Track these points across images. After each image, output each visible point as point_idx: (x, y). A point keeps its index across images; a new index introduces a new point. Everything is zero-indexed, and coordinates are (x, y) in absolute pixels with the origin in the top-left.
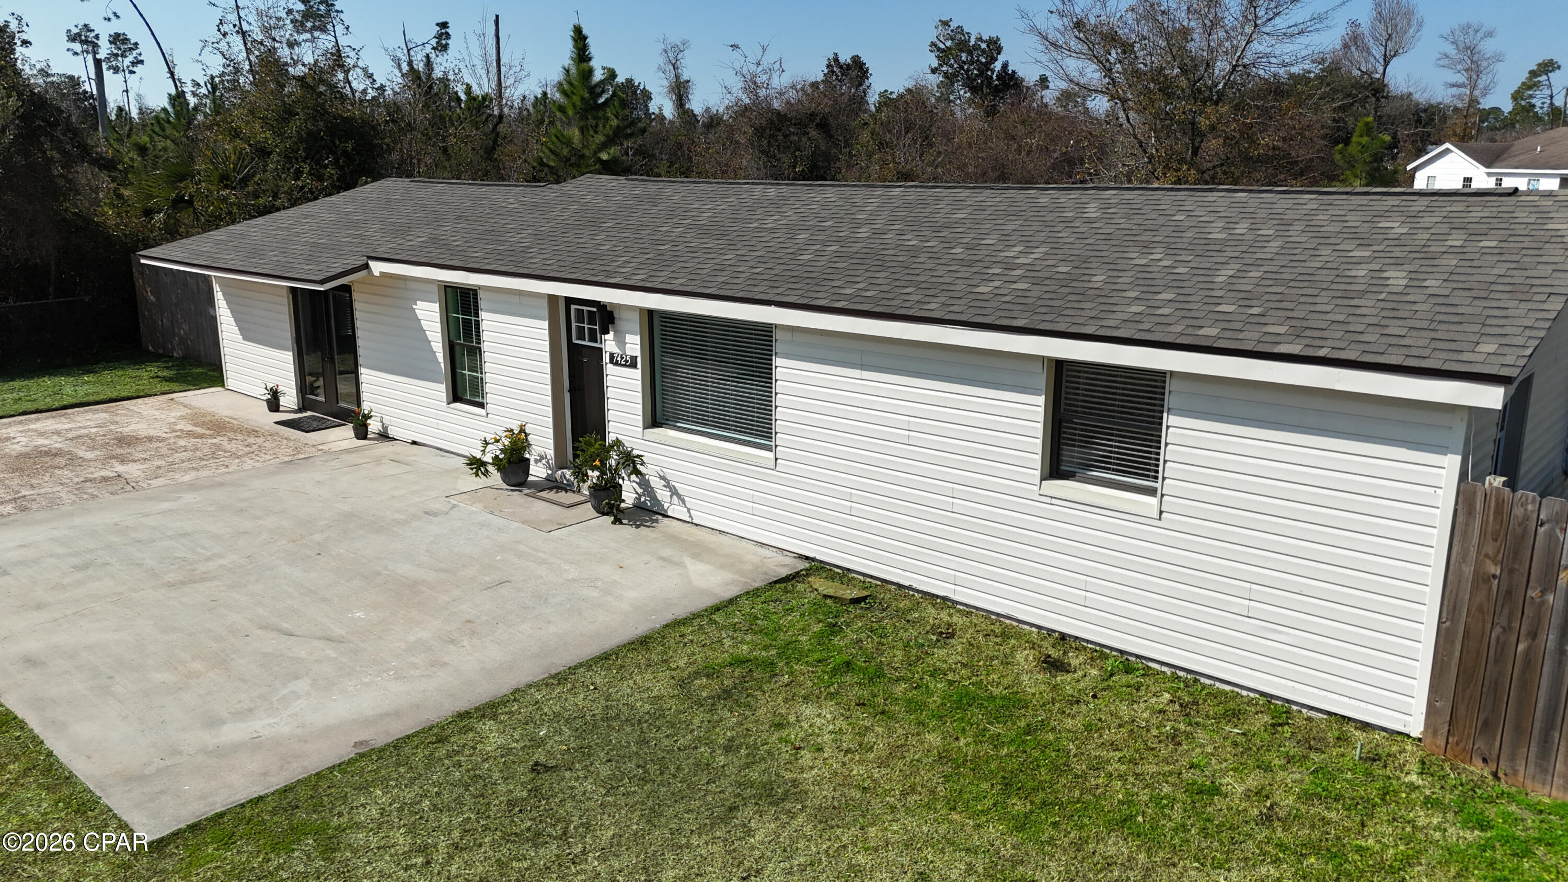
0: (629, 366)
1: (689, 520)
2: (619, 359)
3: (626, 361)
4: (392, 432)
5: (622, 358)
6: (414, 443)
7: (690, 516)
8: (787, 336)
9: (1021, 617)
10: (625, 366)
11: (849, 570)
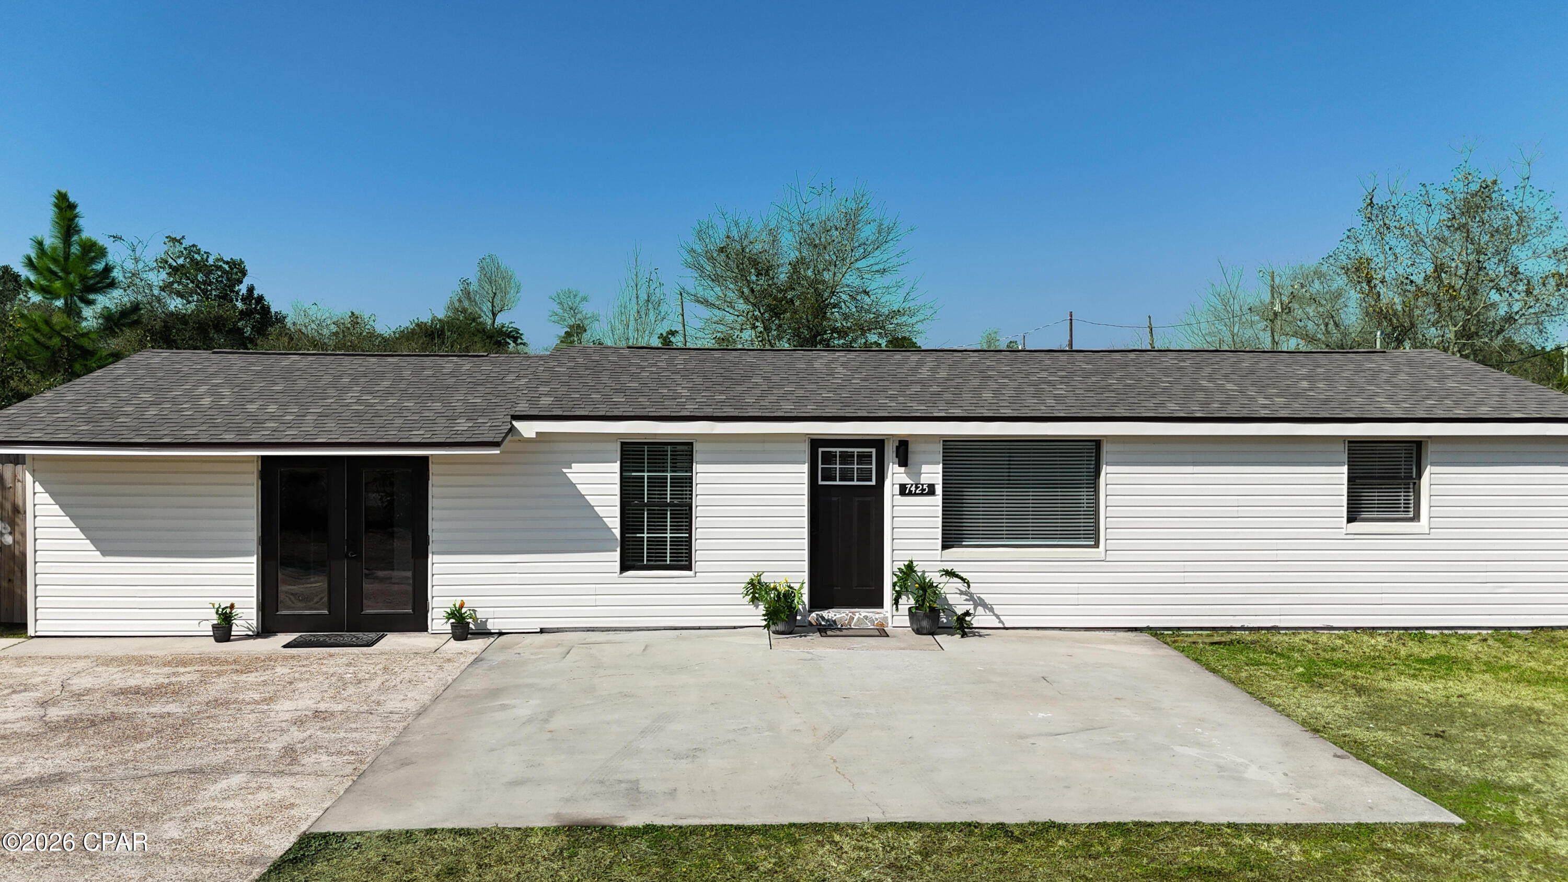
0: (927, 494)
1: (1001, 625)
2: (913, 489)
3: (923, 490)
4: (492, 626)
5: (917, 488)
6: (542, 631)
7: (1001, 622)
8: (1119, 447)
9: (1335, 625)
10: (922, 494)
11: (1179, 629)
